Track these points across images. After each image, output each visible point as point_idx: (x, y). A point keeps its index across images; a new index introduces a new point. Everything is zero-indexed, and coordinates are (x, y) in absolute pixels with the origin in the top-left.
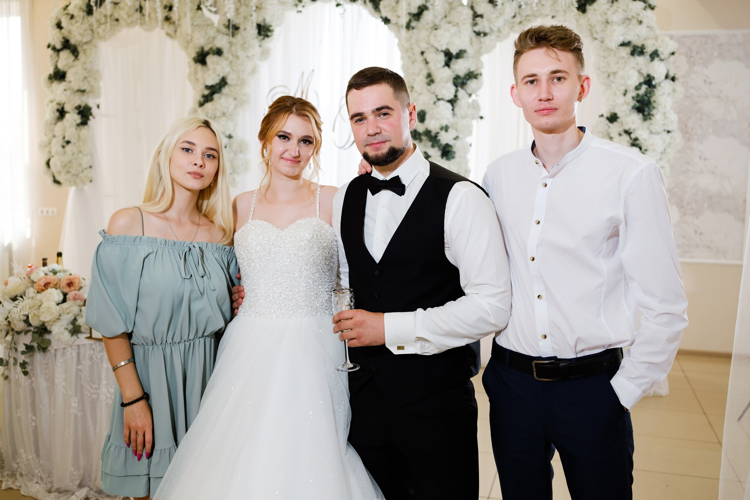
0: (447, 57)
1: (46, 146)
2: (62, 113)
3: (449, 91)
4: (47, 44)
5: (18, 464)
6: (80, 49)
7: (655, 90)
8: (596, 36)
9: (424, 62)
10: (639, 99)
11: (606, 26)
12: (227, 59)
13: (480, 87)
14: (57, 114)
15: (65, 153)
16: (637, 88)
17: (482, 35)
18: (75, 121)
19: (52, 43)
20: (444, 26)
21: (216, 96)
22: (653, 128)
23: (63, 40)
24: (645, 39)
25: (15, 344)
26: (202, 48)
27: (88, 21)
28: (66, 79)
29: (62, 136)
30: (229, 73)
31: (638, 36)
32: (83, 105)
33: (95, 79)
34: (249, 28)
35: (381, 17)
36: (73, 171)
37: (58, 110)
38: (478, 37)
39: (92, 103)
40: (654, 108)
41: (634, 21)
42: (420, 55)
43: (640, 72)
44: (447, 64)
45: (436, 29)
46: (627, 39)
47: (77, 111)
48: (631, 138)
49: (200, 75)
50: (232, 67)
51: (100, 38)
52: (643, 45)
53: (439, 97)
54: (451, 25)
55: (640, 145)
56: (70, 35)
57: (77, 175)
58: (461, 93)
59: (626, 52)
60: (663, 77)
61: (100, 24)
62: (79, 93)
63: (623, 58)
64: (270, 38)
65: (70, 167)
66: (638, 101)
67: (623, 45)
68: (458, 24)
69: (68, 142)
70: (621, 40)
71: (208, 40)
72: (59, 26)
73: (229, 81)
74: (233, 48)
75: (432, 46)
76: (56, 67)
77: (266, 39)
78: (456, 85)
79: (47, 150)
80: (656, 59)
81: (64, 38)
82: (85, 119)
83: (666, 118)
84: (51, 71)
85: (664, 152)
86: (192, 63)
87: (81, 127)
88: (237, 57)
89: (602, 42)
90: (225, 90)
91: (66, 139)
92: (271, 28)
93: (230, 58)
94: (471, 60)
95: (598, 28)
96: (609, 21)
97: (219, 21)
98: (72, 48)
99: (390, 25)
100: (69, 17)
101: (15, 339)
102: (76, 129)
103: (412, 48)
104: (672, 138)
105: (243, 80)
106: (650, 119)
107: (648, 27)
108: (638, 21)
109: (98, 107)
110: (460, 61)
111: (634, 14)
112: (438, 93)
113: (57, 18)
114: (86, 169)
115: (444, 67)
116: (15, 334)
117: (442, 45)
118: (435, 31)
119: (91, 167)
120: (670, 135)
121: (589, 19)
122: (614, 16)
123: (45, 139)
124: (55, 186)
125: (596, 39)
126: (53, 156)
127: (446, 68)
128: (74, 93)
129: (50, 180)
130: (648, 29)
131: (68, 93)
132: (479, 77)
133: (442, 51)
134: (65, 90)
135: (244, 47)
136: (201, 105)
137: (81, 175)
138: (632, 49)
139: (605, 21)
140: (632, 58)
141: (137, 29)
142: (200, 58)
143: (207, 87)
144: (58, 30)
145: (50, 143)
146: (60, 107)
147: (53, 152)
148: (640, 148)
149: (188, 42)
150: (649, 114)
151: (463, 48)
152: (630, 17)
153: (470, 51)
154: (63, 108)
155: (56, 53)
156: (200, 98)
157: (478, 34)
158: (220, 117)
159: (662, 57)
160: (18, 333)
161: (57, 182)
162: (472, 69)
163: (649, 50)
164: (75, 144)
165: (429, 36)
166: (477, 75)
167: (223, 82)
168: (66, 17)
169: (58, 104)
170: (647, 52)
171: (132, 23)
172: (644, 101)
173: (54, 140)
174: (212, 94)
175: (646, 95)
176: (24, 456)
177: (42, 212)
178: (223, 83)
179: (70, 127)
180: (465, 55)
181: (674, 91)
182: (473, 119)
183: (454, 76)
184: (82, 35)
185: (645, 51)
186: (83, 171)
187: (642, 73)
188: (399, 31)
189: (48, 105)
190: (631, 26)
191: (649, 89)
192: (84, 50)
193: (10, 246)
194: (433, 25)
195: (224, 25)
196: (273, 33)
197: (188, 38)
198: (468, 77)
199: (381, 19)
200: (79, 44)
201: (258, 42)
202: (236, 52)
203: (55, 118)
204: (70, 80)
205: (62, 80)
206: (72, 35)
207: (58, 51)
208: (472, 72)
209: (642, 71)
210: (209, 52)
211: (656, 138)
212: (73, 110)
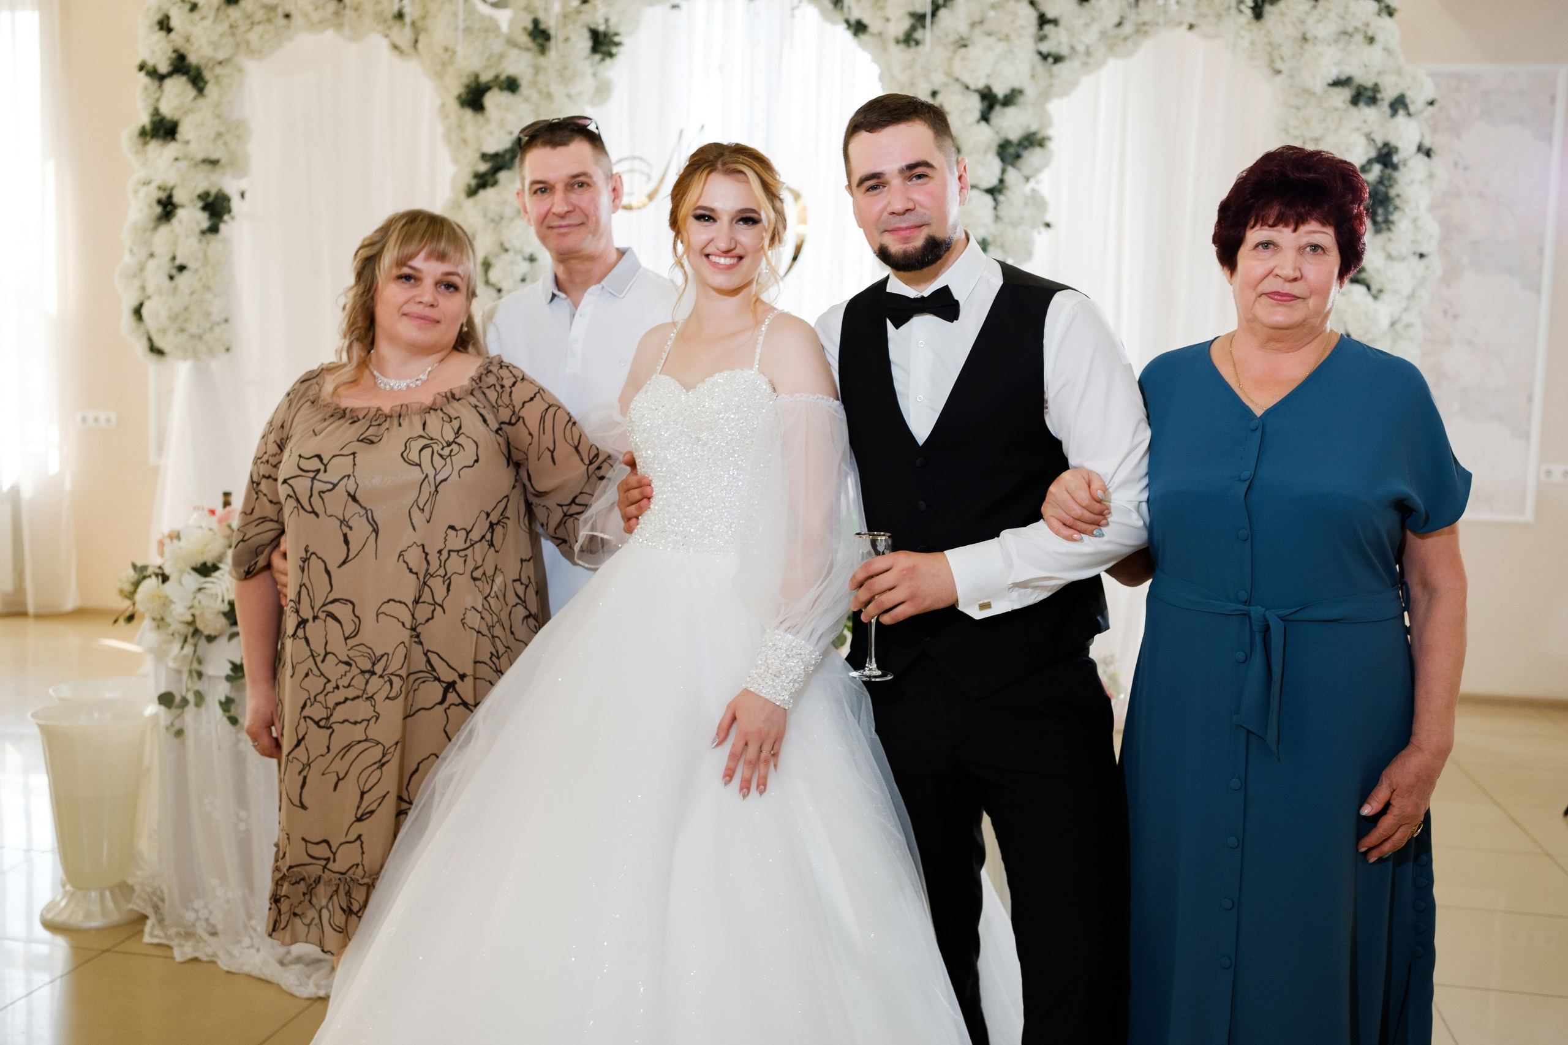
0: (986, 103)
2: (167, 208)
3: (988, 170)
4: (138, 62)
5: (197, 911)
6: (207, 75)
7: (1396, 175)
8: (1279, 65)
11: (1301, 47)
12: (527, 100)
13: (1045, 165)
14: (158, 210)
15: (175, 290)
17: (1050, 60)
18: (198, 223)
19: (151, 62)
20: (980, 40)
21: (503, 176)
23: (174, 56)
24: (1379, 73)
25: (200, 662)
26: (477, 76)
27: (228, 16)
28: (178, 136)
29: (170, 256)
31: (1365, 66)
32: (213, 191)
33: (238, 137)
34: (574, 38)
35: (847, 22)
36: (193, 329)
37: (159, 202)
38: (1047, 64)
39: (230, 186)
40: (1396, 208)
41: (1359, 38)
43: (1369, 138)
44: (985, 117)
45: (965, 46)
46: (1345, 72)
47: (200, 204)
49: (470, 130)
51: (253, 53)
52: (1376, 85)
54: (993, 39)
55: (1368, 281)
56: (188, 45)
57: (200, 338)
58: (1012, 175)
59: (1342, 98)
60: (1414, 148)
61: (253, 24)
62: (207, 167)
63: (1336, 109)
64: (615, 59)
65: (186, 320)
67: (1337, 83)
68: (1008, 36)
69: (182, 268)
70: (1333, 74)
71: (489, 59)
72: (165, 25)
74: (541, 78)
75: (957, 80)
76: (156, 112)
77: (608, 61)
78: (1002, 158)
79: (137, 283)
80: (1401, 112)
81: (175, 51)
82: (216, 220)
83: (1417, 228)
84: (145, 119)
85: (1412, 296)
86: (453, 106)
87: (210, 236)
88: (549, 96)
89: (1292, 77)
91: (178, 262)
92: (617, 39)
93: (535, 97)
94: (1030, 110)
95: (1287, 50)
96: (1308, 36)
97: (512, 23)
98: (193, 73)
99: (864, 37)
100: (188, 7)
101: (199, 652)
102: (200, 241)
103: (911, 85)
104: (1427, 268)
106: (1389, 229)
107: (1385, 49)
108: (1366, 36)
109: (243, 195)
110: (1011, 111)
111: (1359, 24)
113: (160, 9)
114: (218, 324)
115: (978, 122)
116: (203, 642)
117: (979, 79)
118: (963, 50)
119: (226, 321)
120: (1425, 261)
121: (1268, 32)
122: (1320, 26)
123: (127, 259)
124: (152, 360)
125: (1279, 72)
126: (149, 297)
127: (983, 124)
128: (196, 165)
129: (141, 347)
130: (1384, 53)
131: (183, 165)
132: (1047, 143)
133: (977, 91)
134: (176, 159)
135: (564, 75)
136: (472, 192)
137: (207, 337)
138: (1354, 92)
139: (1299, 36)
140: (1354, 110)
141: (330, 34)
142: (470, 97)
143: (484, 157)
144: (163, 34)
145: (142, 269)
146: (163, 195)
147: (151, 288)
148: (1369, 288)
149: (444, 64)
150: (1387, 221)
151: (1017, 85)
152: (1350, 29)
153: (1031, 92)
154: (170, 197)
155: (156, 83)
156: (468, 179)
157: (1044, 57)
158: (512, 220)
159: (1412, 108)
160: (210, 639)
161: (156, 351)
162: (1033, 129)
163: (1388, 94)
164: (196, 271)
165: (950, 59)
166: (1043, 139)
168: (180, 8)
169: (160, 188)
170: (1382, 100)
171: (320, 22)
172: (1379, 193)
173: (152, 264)
174: (496, 169)
175: (1380, 183)
176: (219, 892)
179: (187, 236)
180: (1021, 99)
181: (1431, 176)
182: (1033, 227)
183: (999, 141)
185: (1379, 96)
186: (211, 329)
187: (1373, 141)
188: (885, 49)
189: (136, 192)
190: (1352, 47)
191: (1388, 171)
192: (217, 77)
193: (15, 492)
194: (957, 37)
195: (525, 29)
196: (621, 49)
197: (446, 56)
198: (1026, 143)
199: (845, 26)
200: (206, 65)
201: (592, 65)
202: (547, 86)
203: (153, 217)
204: (186, 138)
205: (169, 138)
206: (192, 45)
207: (162, 78)
208: (1034, 134)
209: (1374, 136)
210: (491, 84)
211: (1399, 268)
212: (192, 201)
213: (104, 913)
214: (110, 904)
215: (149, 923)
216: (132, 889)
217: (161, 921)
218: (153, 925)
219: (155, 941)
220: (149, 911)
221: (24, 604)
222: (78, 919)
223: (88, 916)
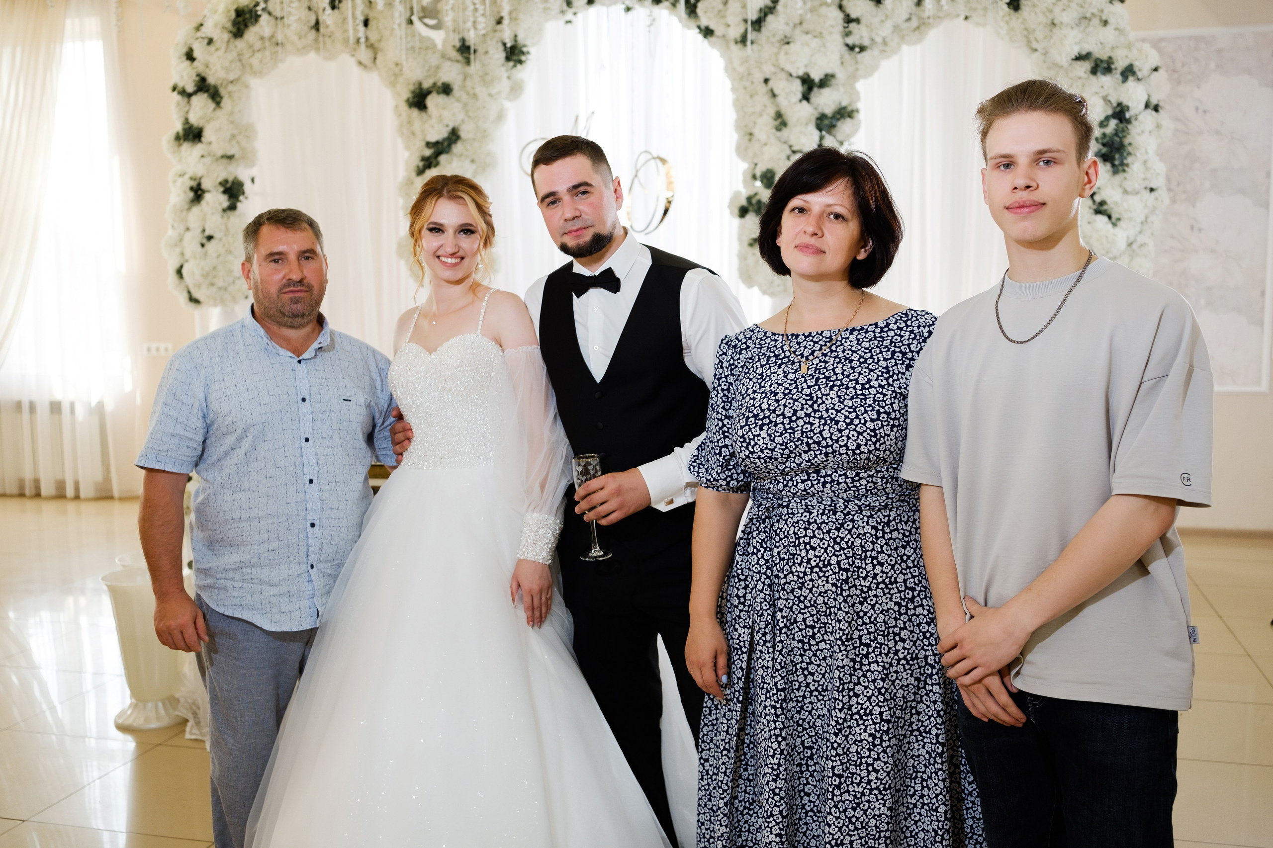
0: (806, 87)
1: (176, 245)
2: (198, 193)
3: (810, 138)
4: (171, 85)
6: (222, 92)
7: (1129, 127)
8: (1035, 45)
9: (770, 94)
10: (1105, 141)
11: (1051, 31)
12: (458, 100)
13: (856, 131)
14: (191, 195)
15: (206, 254)
16: (1102, 124)
17: (857, 50)
18: (220, 204)
19: (181, 85)
20: (799, 38)
21: (443, 158)
22: (1129, 185)
23: (197, 79)
24: (1113, 48)
26: (420, 84)
27: (236, 47)
28: (203, 139)
29: (201, 229)
30: (463, 121)
31: (1101, 43)
32: (231, 179)
33: (248, 137)
34: (492, 51)
35: (699, 27)
36: (220, 283)
37: (192, 189)
38: (853, 54)
39: (243, 174)
40: (1129, 154)
41: (1096, 22)
42: (763, 85)
43: (1106, 100)
44: (806, 97)
45: (788, 43)
46: (1086, 48)
47: (222, 189)
48: (1094, 201)
49: (417, 125)
50: (467, 111)
51: (255, 73)
52: (1110, 58)
53: (794, 148)
54: (809, 36)
55: (1108, 212)
56: (207, 70)
57: (226, 289)
59: (1083, 69)
60: (1142, 106)
61: (254, 51)
62: (225, 161)
63: (1080, 78)
64: (524, 65)
65: (215, 277)
66: (1104, 145)
67: (1079, 58)
68: (821, 33)
69: (210, 238)
70: (1075, 52)
71: (428, 71)
72: (190, 56)
73: (462, 134)
74: (468, 83)
75: (783, 70)
76: (186, 121)
77: (519, 66)
78: (820, 128)
79: (178, 250)
80: (1131, 78)
81: (198, 75)
82: (234, 200)
83: (1147, 169)
84: (178, 127)
85: (1145, 222)
86: (404, 107)
87: (229, 213)
88: (475, 96)
89: (1045, 54)
90: (457, 148)
91: (207, 233)
92: (524, 49)
93: (464, 97)
94: (842, 89)
95: (1039, 35)
96: (1055, 22)
97: (445, 41)
98: (212, 91)
99: (713, 39)
100: (206, 41)
102: (222, 217)
103: (749, 74)
104: (1157, 199)
105: (485, 131)
106: (1124, 171)
107: (1116, 29)
108: (1101, 20)
109: (253, 180)
110: (825, 91)
111: (1095, 11)
112: (792, 142)
113: (186, 43)
115: (800, 101)
117: (798, 68)
118: (787, 46)
120: (1154, 194)
121: (1024, 20)
122: (1064, 14)
123: (170, 232)
124: (191, 307)
125: (1036, 50)
126: (187, 261)
127: (805, 102)
128: (217, 160)
129: (183, 298)
130: (1117, 32)
131: (207, 160)
132: (855, 114)
133: (798, 77)
134: (203, 156)
135: (486, 79)
136: (420, 171)
137: (231, 288)
138: (1093, 65)
139: (1049, 22)
140: (1093, 78)
141: (312, 55)
142: (416, 99)
143: (428, 144)
144: (188, 63)
145: (181, 240)
146: (194, 184)
147: (188, 254)
148: (1110, 217)
149: (396, 75)
150: (1122, 164)
151: (829, 71)
152: (1088, 15)
153: (841, 75)
154: (199, 184)
155: (186, 100)
156: (417, 162)
157: (851, 48)
159: (1140, 75)
161: (194, 300)
162: (844, 104)
163: (1120, 64)
164: (221, 239)
165: (777, 54)
166: (852, 111)
167: (454, 136)
168: (200, 42)
169: (191, 178)
170: (1116, 69)
171: (304, 48)
172: (1113, 143)
173: (188, 235)
174: (438, 154)
175: (1116, 134)
177: (149, 350)
178: (454, 138)
179: (213, 214)
180: (833, 81)
181: (1158, 126)
183: (817, 115)
184: (227, 70)
185: (1113, 66)
186: (234, 282)
187: (1109, 101)
188: (728, 47)
189: (175, 182)
190: (1091, 29)
191: (1121, 125)
192: (230, 93)
193: (100, 406)
194: (782, 37)
195: (454, 46)
196: (529, 57)
197: (397, 70)
198: (838, 116)
199: (698, 30)
200: (222, 84)
201: (507, 71)
202: (473, 88)
203: (188, 200)
204: (209, 140)
205: (197, 140)
206: (210, 70)
207: (189, 96)
208: (845, 108)
209: (1109, 98)
210: (431, 89)
211: (1133, 200)
212: (215, 187)
213: (158, 718)
214: (162, 712)
215: (189, 724)
216: (178, 700)
217: (198, 723)
218: (192, 726)
219: (193, 737)
220: (189, 716)
221: (111, 490)
222: (139, 722)
223: (147, 720)
